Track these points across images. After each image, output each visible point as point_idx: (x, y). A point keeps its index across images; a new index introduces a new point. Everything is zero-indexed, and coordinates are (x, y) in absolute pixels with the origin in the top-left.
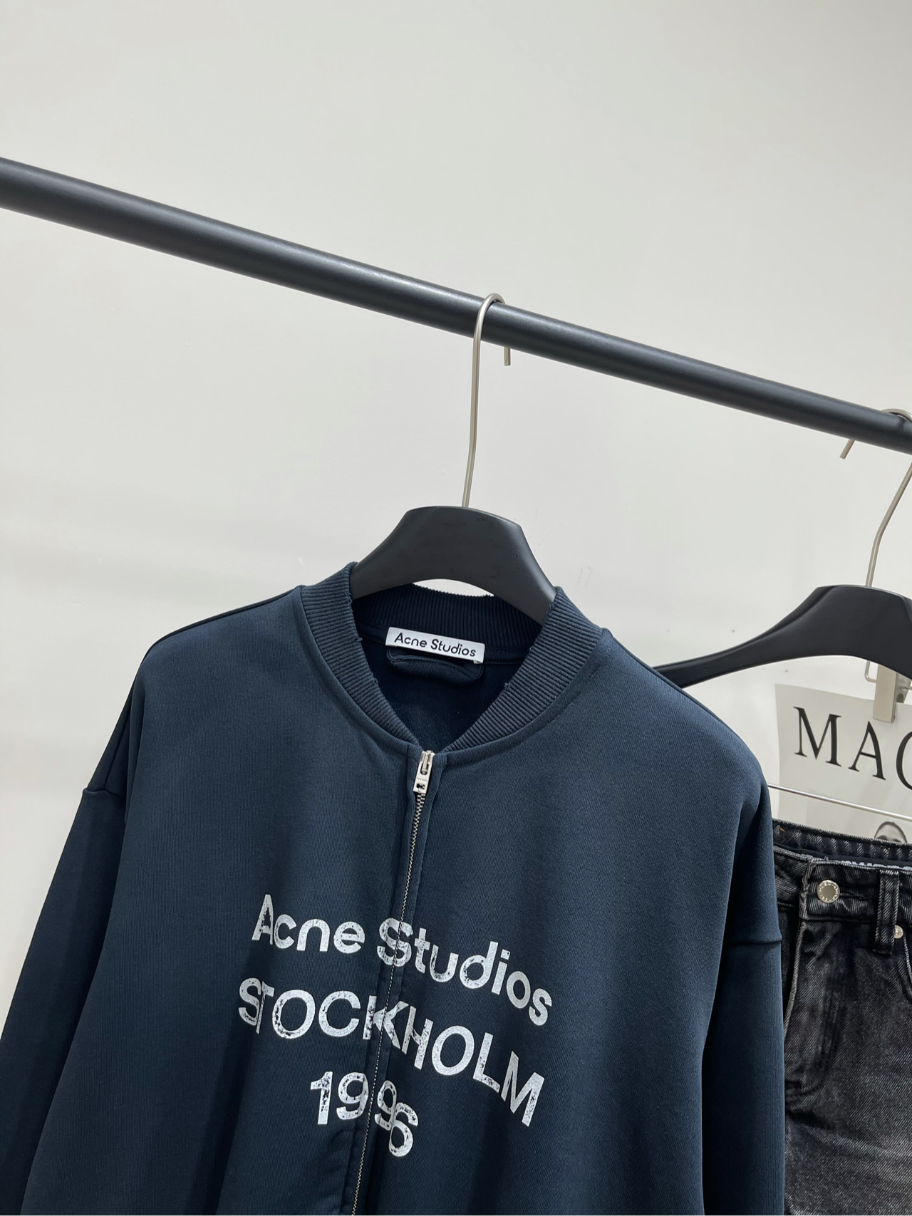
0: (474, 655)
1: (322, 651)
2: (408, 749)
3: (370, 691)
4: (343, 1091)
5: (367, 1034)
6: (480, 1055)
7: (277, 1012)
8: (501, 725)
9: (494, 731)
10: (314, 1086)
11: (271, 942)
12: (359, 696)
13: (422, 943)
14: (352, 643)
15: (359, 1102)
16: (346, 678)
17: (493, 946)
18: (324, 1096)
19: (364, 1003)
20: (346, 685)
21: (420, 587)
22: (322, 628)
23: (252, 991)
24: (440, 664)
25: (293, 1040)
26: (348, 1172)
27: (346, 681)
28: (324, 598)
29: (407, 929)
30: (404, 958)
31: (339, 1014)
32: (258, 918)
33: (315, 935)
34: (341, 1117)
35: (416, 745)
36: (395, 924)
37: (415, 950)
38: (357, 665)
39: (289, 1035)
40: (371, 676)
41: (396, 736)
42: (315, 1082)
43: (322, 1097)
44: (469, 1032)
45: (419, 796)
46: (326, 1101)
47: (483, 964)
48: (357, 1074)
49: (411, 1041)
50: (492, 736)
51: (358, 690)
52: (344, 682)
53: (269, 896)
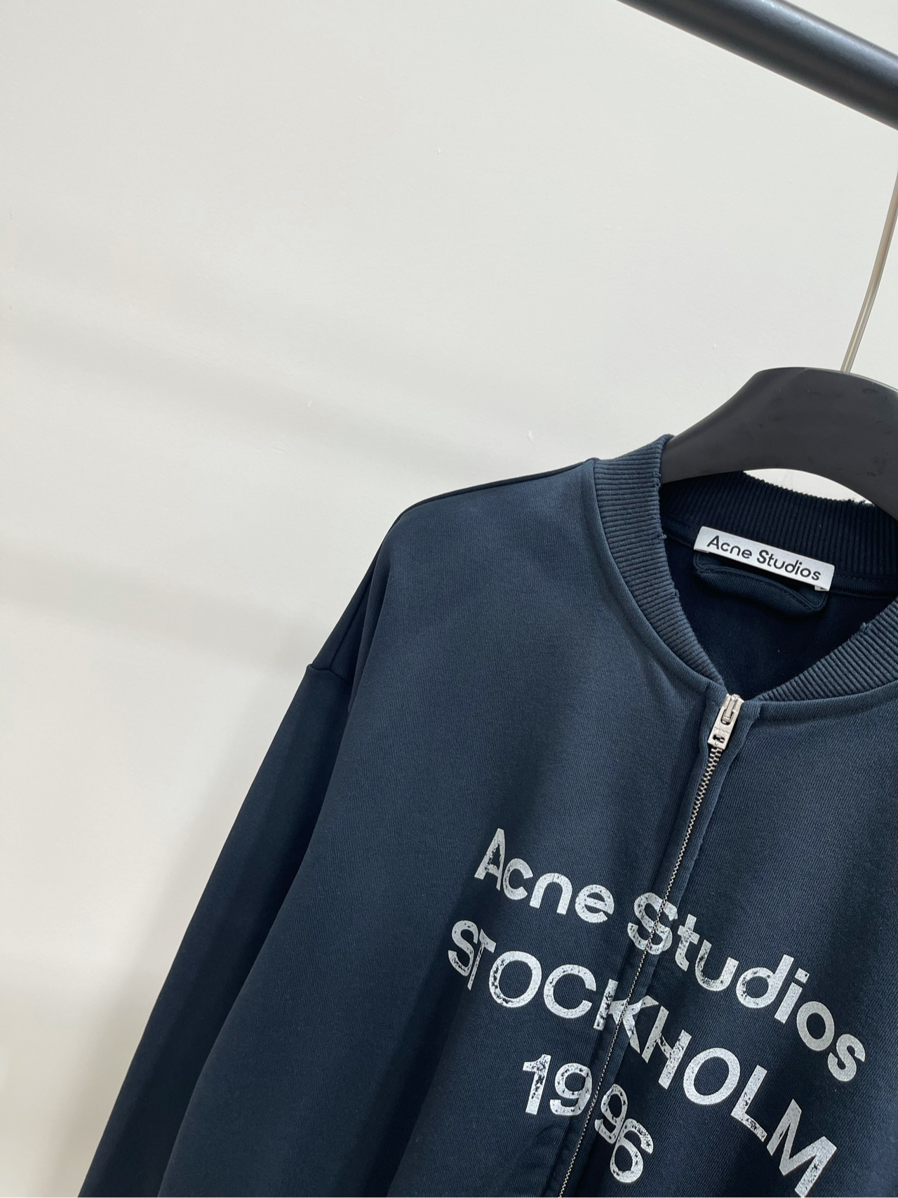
0: (818, 578)
1: (611, 545)
2: (708, 688)
3: (666, 605)
4: (561, 1082)
5: (599, 1024)
6: (746, 1090)
7: (496, 972)
8: (848, 678)
9: (836, 686)
10: (527, 1066)
11: (498, 887)
12: (652, 609)
13: (688, 932)
14: (652, 539)
15: (578, 1099)
16: (638, 584)
17: (787, 962)
18: (537, 1082)
19: (602, 985)
20: (637, 593)
21: (753, 478)
22: (616, 515)
23: (467, 935)
24: (767, 584)
25: (510, 1009)
26: (552, 1173)
27: (637, 587)
28: (624, 476)
29: (672, 912)
30: (661, 946)
31: (569, 991)
32: (485, 854)
33: (553, 892)
34: (554, 1112)
35: (719, 684)
36: (657, 903)
37: (677, 940)
38: (655, 569)
39: (507, 1002)
40: (671, 586)
41: (693, 669)
42: (529, 1063)
43: (534, 1082)
44: (736, 1058)
45: (712, 750)
46: (538, 1088)
47: (769, 980)
48: (580, 1066)
49: (657, 1049)
50: (831, 692)
51: (652, 601)
52: (634, 588)
53: (502, 831)
